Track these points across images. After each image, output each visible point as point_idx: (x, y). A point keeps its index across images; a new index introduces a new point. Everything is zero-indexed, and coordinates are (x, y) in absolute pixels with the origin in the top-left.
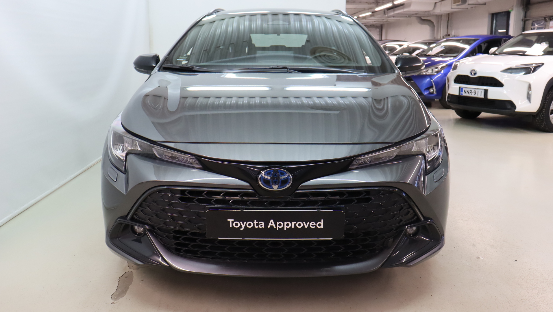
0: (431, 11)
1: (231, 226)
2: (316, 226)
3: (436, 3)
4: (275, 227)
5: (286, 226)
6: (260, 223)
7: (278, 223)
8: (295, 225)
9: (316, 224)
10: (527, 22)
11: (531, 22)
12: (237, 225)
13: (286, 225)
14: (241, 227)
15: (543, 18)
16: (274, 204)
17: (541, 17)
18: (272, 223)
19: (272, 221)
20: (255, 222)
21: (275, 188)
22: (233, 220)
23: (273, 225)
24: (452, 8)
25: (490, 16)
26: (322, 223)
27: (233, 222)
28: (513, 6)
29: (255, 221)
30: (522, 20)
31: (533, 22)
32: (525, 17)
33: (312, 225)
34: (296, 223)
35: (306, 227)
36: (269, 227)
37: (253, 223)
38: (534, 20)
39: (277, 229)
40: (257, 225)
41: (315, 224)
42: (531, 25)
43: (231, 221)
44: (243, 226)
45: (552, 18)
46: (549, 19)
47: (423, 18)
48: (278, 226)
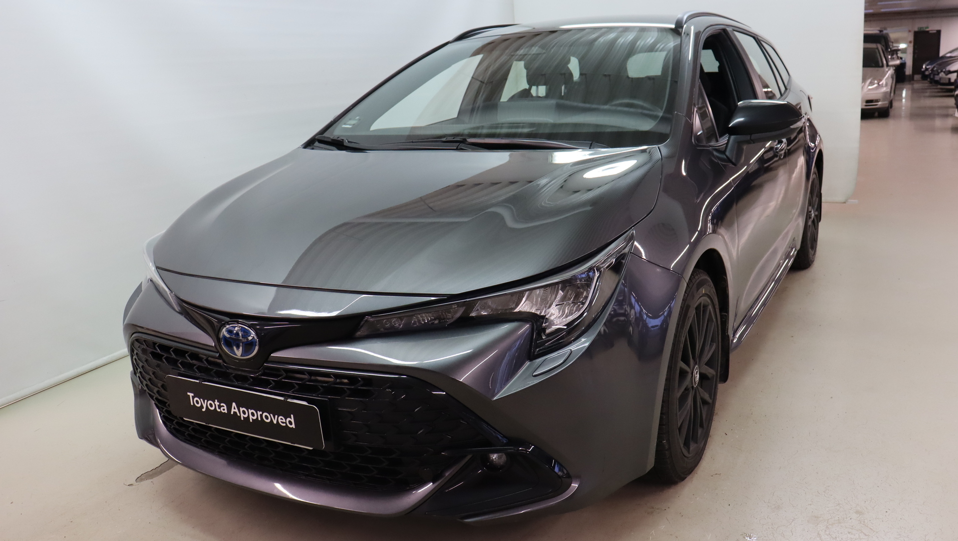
1: (192, 404)
2: (286, 423)
4: (239, 415)
5: (251, 416)
6: (222, 405)
7: (242, 409)
8: (261, 415)
9: (286, 421)
12: (197, 402)
14: (202, 406)
18: (235, 408)
19: (234, 404)
21: (238, 353)
22: (194, 395)
23: (236, 410)
26: (293, 421)
27: (194, 398)
29: (218, 401)
33: (281, 420)
34: (263, 413)
35: (275, 422)
36: (232, 412)
37: (214, 403)
39: (242, 419)
40: (219, 408)
41: (284, 421)
43: (191, 395)
44: (205, 406)
48: (242, 414)
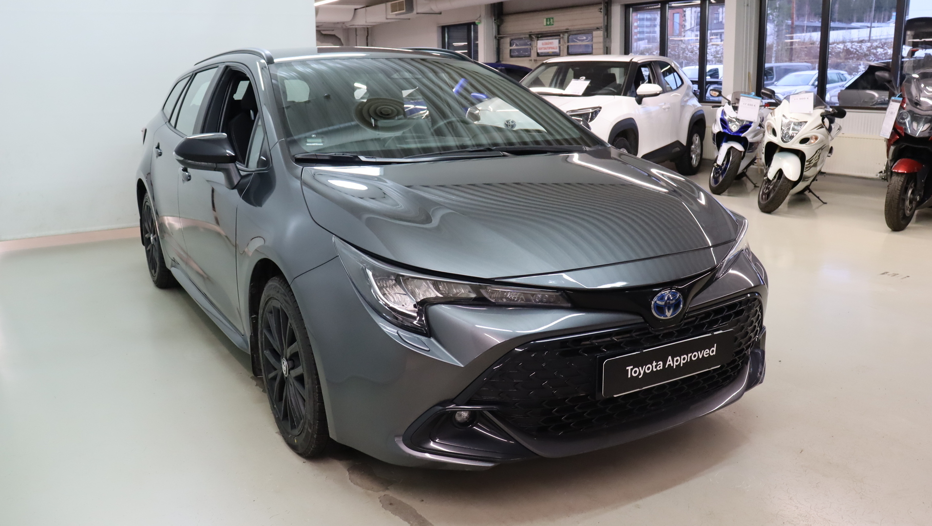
0: (347, 22)
1: (629, 376)
2: (709, 354)
3: (355, 9)
4: (672, 365)
5: (682, 362)
6: (658, 363)
7: (675, 359)
8: (690, 356)
9: (709, 351)
10: (502, 40)
11: (508, 40)
12: (635, 372)
13: (682, 360)
14: (640, 374)
15: (528, 36)
16: (669, 337)
17: (524, 34)
18: (670, 361)
19: (670, 358)
20: (654, 364)
21: (669, 314)
22: (632, 367)
24: (387, 19)
25: (440, 30)
26: (714, 349)
27: (632, 370)
28: (480, 16)
29: (654, 362)
30: (495, 37)
31: (512, 40)
32: (499, 32)
33: (706, 353)
34: (692, 354)
35: (700, 357)
36: (667, 367)
37: (652, 365)
38: (513, 38)
39: (675, 367)
40: (656, 367)
42: (509, 45)
43: (629, 368)
44: (642, 372)
45: (539, 36)
46: (536, 37)
47: (324, 33)
48: (675, 363)
